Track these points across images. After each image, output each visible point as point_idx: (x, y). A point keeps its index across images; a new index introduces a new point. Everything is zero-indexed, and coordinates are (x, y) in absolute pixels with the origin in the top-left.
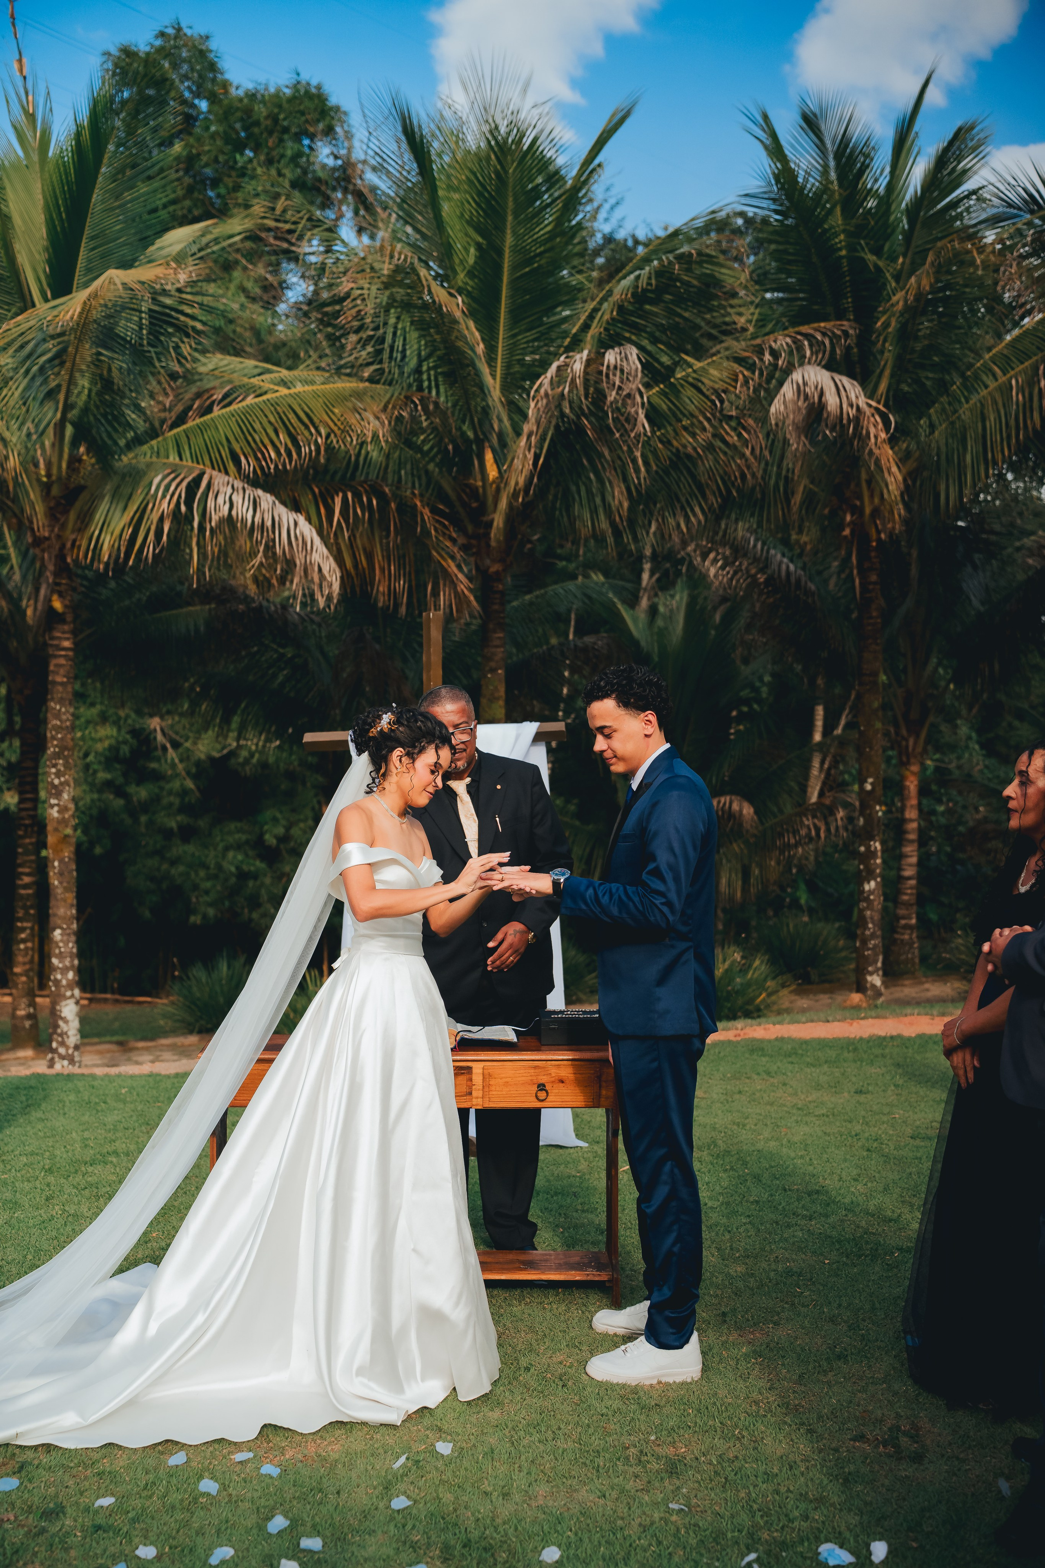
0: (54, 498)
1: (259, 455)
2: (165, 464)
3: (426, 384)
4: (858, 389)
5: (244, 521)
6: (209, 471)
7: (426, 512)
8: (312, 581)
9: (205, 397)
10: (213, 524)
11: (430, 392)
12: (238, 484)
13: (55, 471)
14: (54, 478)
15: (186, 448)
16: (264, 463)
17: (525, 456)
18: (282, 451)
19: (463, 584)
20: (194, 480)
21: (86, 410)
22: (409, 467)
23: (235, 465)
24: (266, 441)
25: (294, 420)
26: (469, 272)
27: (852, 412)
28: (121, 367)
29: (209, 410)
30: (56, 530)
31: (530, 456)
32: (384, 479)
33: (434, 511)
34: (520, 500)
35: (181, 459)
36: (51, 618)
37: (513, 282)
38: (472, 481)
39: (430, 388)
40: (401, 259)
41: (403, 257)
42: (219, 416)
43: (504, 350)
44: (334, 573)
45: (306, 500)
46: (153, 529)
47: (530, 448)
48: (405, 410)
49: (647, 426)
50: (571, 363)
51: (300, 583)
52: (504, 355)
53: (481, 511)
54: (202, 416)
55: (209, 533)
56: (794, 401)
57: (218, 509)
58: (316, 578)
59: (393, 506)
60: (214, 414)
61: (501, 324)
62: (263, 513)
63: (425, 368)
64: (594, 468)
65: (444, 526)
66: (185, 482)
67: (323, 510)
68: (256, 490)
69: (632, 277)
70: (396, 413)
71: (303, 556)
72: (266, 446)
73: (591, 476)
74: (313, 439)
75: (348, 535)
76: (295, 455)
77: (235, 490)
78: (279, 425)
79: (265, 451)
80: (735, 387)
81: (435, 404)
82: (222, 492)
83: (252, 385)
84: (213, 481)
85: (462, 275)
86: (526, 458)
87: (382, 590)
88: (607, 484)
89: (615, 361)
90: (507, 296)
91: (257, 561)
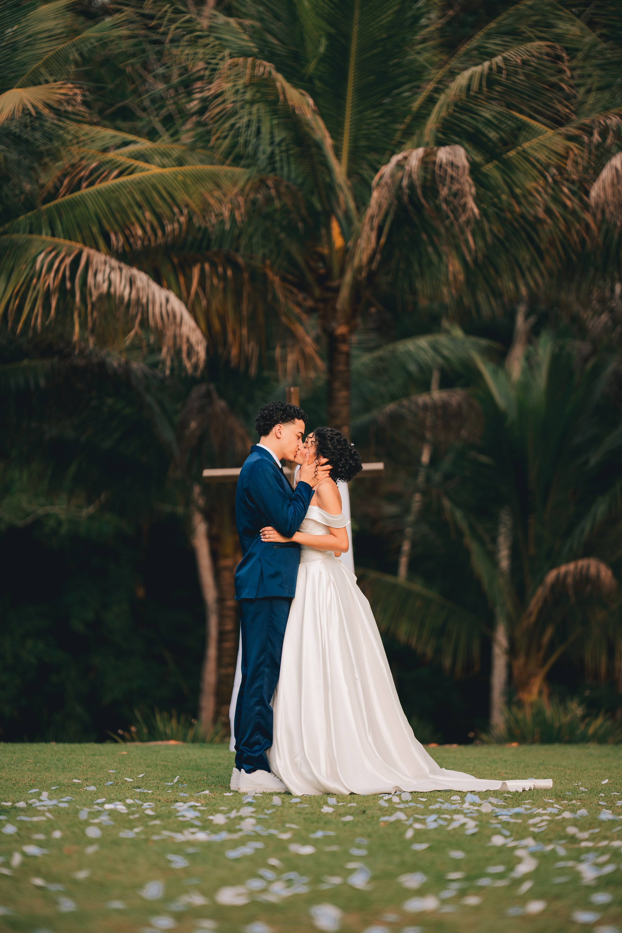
1: (127, 232)
2: (44, 241)
3: (278, 165)
5: (122, 298)
6: (85, 249)
7: (276, 280)
8: (181, 350)
9: (74, 174)
10: (94, 299)
11: (282, 172)
12: (114, 263)
15: (58, 224)
16: (132, 240)
17: (368, 235)
19: (311, 348)
20: (74, 257)
23: (106, 242)
24: (133, 219)
25: (157, 198)
26: (320, 61)
29: (78, 187)
31: (373, 236)
32: (237, 249)
33: (284, 279)
34: (364, 274)
35: (54, 236)
37: (360, 64)
38: (320, 249)
39: (282, 168)
40: (260, 71)
41: (262, 69)
42: (86, 194)
43: (351, 125)
44: (201, 343)
45: (166, 270)
46: (39, 303)
47: (372, 229)
48: (259, 192)
49: (476, 211)
50: (409, 158)
51: (168, 351)
52: (351, 129)
53: (328, 276)
54: (72, 192)
55: (89, 307)
56: (613, 185)
57: (97, 286)
58: (185, 348)
59: (246, 276)
60: (84, 191)
61: (347, 101)
62: (138, 290)
63: (277, 151)
64: (432, 243)
65: (292, 292)
66: (68, 261)
67: (182, 280)
68: (131, 269)
69: (467, 74)
70: (251, 196)
71: (173, 328)
72: (133, 224)
73: (430, 250)
74: (176, 218)
75: (204, 303)
76: (160, 233)
77: (112, 269)
78: (144, 204)
79: (132, 229)
80: (566, 164)
81: (287, 187)
82: (101, 270)
83: (115, 161)
84: (91, 259)
85: (313, 63)
86: (369, 238)
87: (234, 352)
88: (444, 258)
89: (446, 158)
90: (354, 76)
91: (133, 333)
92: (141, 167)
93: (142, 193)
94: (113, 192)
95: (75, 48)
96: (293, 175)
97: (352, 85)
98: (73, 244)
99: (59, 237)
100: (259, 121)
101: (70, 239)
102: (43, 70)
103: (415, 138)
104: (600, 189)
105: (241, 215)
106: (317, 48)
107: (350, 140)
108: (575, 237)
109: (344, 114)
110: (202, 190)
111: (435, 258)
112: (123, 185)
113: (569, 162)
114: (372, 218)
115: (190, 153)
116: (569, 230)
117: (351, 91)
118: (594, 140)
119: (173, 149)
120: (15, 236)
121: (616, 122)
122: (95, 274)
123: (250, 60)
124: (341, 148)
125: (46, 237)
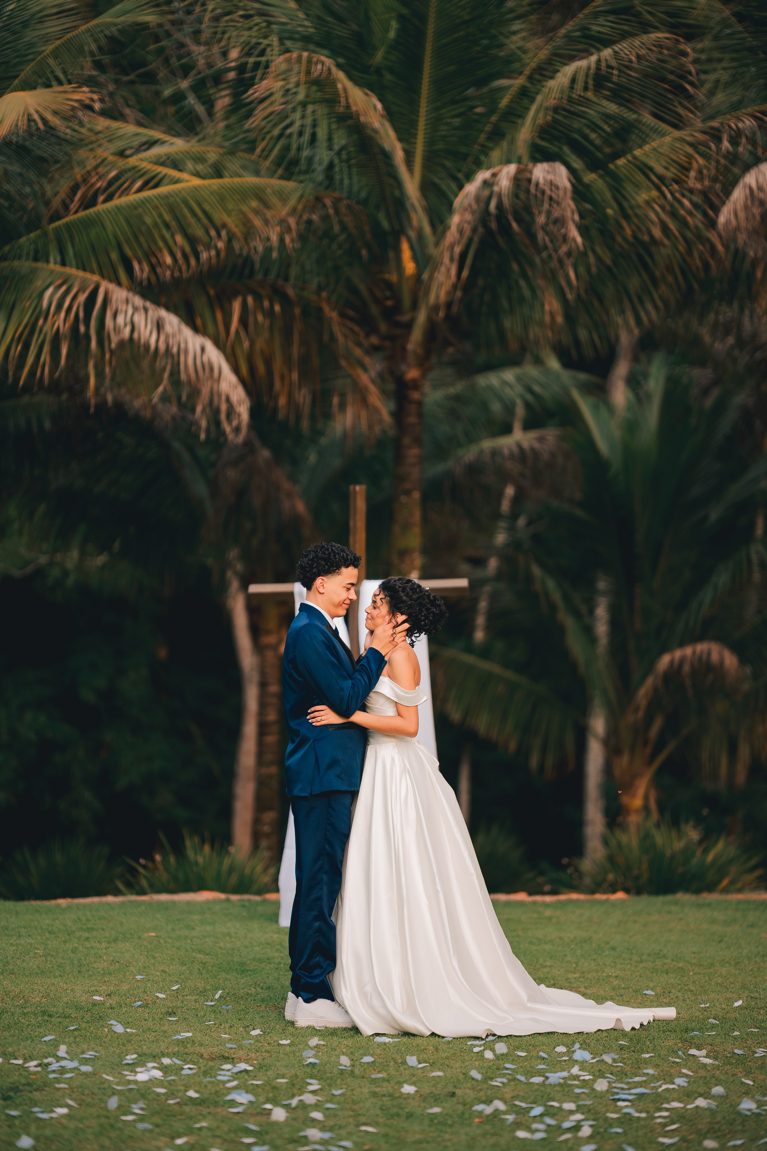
1: (154, 260)
2: (52, 272)
3: (337, 178)
5: (147, 346)
6: (102, 283)
7: (334, 315)
8: (219, 410)
9: (89, 184)
10: (113, 345)
12: (138, 301)
16: (159, 270)
19: (375, 398)
20: (89, 293)
23: (127, 272)
24: (161, 244)
25: (189, 216)
26: (388, 46)
29: (93, 202)
31: (454, 269)
32: (287, 278)
33: (342, 315)
34: (441, 314)
35: (66, 266)
37: (437, 50)
38: (387, 276)
39: (342, 180)
40: (318, 69)
41: (319, 67)
42: (103, 211)
43: (426, 125)
44: (243, 403)
45: (200, 304)
46: (46, 348)
47: (452, 260)
48: (314, 213)
49: (579, 240)
50: (499, 176)
51: (204, 410)
52: (425, 129)
53: (397, 309)
54: (86, 208)
55: (107, 356)
56: (746, 207)
57: (117, 330)
58: (224, 407)
59: (297, 311)
60: (100, 207)
61: (422, 96)
62: (167, 337)
63: (336, 161)
64: (524, 275)
65: (352, 330)
66: (82, 298)
67: (219, 316)
68: (159, 309)
69: (569, 69)
70: (305, 217)
71: (209, 383)
72: (160, 250)
73: (522, 283)
74: (212, 243)
75: (246, 344)
76: (193, 262)
77: (136, 309)
78: (173, 224)
79: (159, 256)
80: (687, 177)
81: (349, 207)
82: (121, 311)
83: (139, 168)
84: (110, 296)
85: (382, 50)
86: (448, 270)
87: (282, 401)
88: (539, 293)
89: (544, 178)
90: (430, 65)
91: (161, 389)
92: (170, 176)
93: (172, 209)
94: (136, 208)
95: (89, 34)
96: (355, 189)
97: (428, 76)
98: (88, 275)
99: (71, 266)
100: (314, 125)
101: (84, 270)
102: (51, 61)
103: (505, 144)
104: (730, 214)
105: (292, 241)
106: (387, 31)
107: (425, 142)
108: (698, 262)
109: (418, 111)
110: (245, 209)
111: (527, 292)
112: (148, 200)
113: (693, 174)
114: (452, 247)
115: (229, 157)
116: (690, 251)
117: (427, 84)
118: (723, 148)
119: (208, 152)
120: (16, 263)
121: (750, 125)
122: (115, 316)
123: (305, 54)
124: (414, 152)
125: (53, 266)
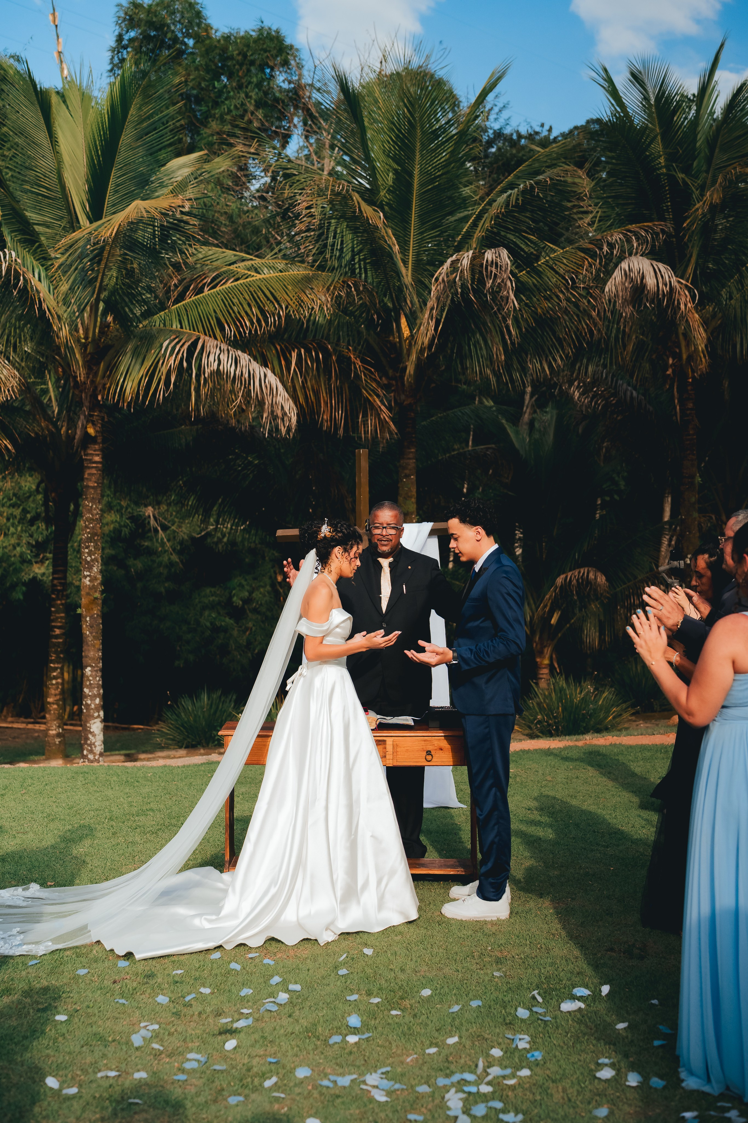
0: (90, 353)
1: (238, 323)
2: (171, 331)
3: (357, 271)
4: (671, 273)
5: (228, 375)
6: (202, 336)
7: (358, 363)
8: (277, 416)
9: (198, 281)
10: (206, 376)
11: (360, 277)
12: (224, 345)
13: (91, 335)
14: (90, 340)
15: (185, 318)
16: (241, 329)
17: (428, 323)
18: (255, 321)
19: (385, 415)
20: (192, 343)
21: (114, 292)
22: (345, 329)
23: (220, 331)
24: (243, 314)
25: (263, 297)
26: (389, 190)
27: (666, 289)
28: (140, 263)
29: (201, 291)
30: (91, 376)
31: (432, 324)
32: (328, 338)
33: (363, 361)
34: (425, 355)
35: (182, 327)
36: (87, 440)
37: (421, 195)
38: (391, 338)
39: (360, 273)
41: (341, 187)
42: (209, 295)
43: (414, 244)
44: (293, 410)
45: (271, 355)
46: (163, 380)
47: (431, 319)
48: (342, 291)
49: (516, 303)
50: (461, 259)
51: (268, 417)
52: (414, 247)
53: (398, 359)
54: (196, 295)
55: (203, 381)
56: (622, 282)
57: (209, 365)
58: (280, 414)
59: (333, 358)
60: (206, 293)
61: (412, 225)
62: (242, 368)
63: (356, 260)
64: (480, 331)
65: (371, 372)
66: (187, 346)
67: (283, 363)
68: (237, 352)
69: (505, 195)
70: (336, 293)
71: (270, 398)
72: (242, 317)
73: (478, 337)
74: (276, 311)
75: (301, 380)
76: (264, 324)
77: (222, 351)
78: (252, 301)
79: (242, 321)
80: (582, 271)
81: (364, 286)
82: (213, 352)
83: (234, 271)
84: (206, 343)
85: (384, 192)
86: (429, 327)
87: (326, 418)
88: (490, 342)
89: (492, 257)
91: (239, 400)
92: (252, 275)
93: (251, 293)
97: (415, 212)
98: (194, 332)
104: (612, 286)
105: (329, 310)
106: (386, 180)
107: (413, 255)
108: (586, 330)
109: (409, 235)
110: (297, 290)
114: (432, 309)
115: (291, 265)
118: (604, 252)
121: (620, 238)
122: (208, 356)
124: (407, 261)
